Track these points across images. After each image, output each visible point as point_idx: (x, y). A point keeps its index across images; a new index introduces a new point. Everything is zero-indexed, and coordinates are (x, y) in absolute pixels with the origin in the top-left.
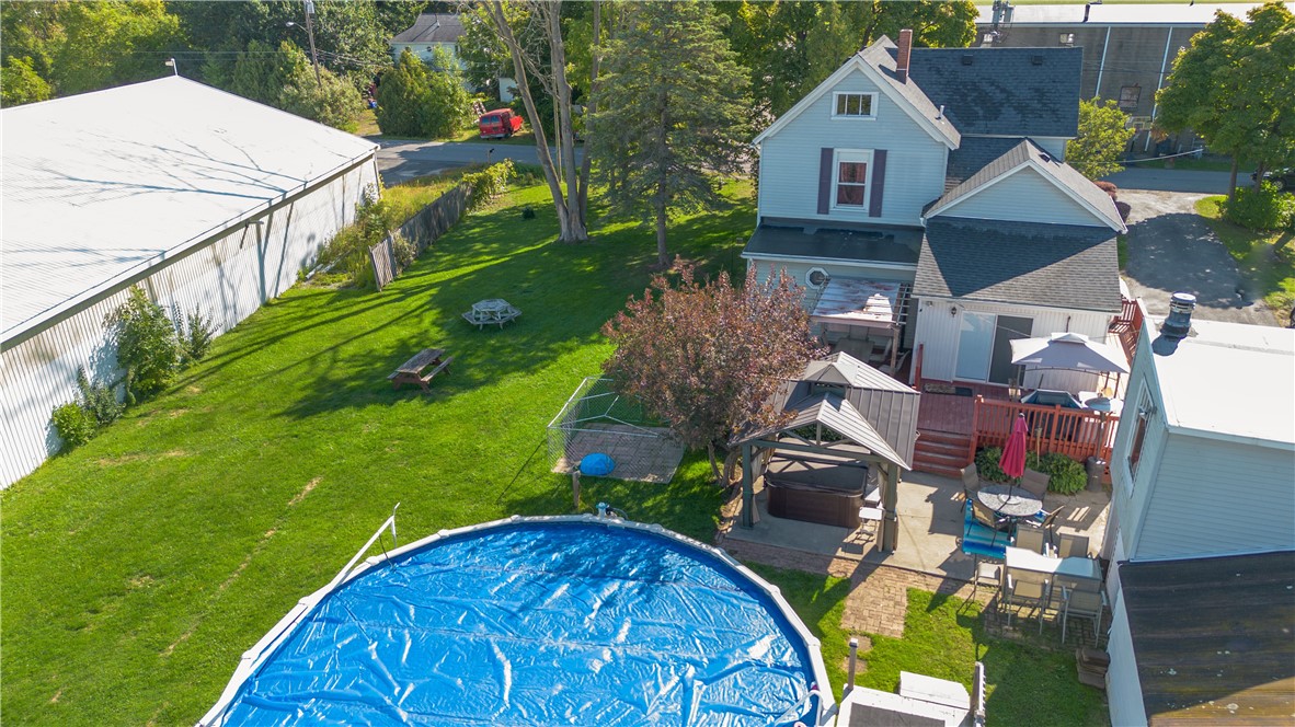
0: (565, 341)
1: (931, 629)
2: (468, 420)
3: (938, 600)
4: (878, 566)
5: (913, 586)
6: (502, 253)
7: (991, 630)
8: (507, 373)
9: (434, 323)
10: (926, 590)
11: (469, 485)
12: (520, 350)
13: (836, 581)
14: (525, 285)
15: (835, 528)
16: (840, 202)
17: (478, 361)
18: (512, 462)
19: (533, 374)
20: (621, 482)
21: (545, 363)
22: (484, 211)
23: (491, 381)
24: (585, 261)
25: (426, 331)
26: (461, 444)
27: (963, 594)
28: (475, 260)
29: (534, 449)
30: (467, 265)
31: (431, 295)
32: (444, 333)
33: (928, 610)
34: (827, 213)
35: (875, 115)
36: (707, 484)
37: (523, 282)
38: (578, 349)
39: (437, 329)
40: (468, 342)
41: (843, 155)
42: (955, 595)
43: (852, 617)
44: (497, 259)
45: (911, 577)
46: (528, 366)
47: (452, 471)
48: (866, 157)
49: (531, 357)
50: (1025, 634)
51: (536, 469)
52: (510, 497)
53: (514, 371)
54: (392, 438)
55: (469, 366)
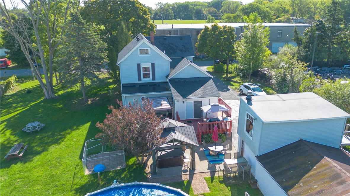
0: (66, 131)
1: (215, 187)
2: (44, 165)
3: (212, 178)
4: (194, 174)
5: (204, 177)
6: (26, 106)
7: (228, 182)
8: (50, 146)
9: (11, 134)
10: (208, 177)
11: (57, 188)
12: (50, 137)
13: (187, 182)
14: (40, 115)
15: (178, 167)
16: (144, 77)
17: (36, 144)
18: (69, 176)
19: (60, 144)
20: (110, 172)
21: (62, 139)
22: (10, 93)
23: (45, 150)
24: (58, 104)
25: (9, 138)
26: (46, 174)
27: (217, 175)
28: (16, 110)
29: (74, 169)
30: (14, 112)
31: (5, 125)
32: (17, 137)
33: (212, 182)
34: (141, 81)
35: (150, 54)
36: (137, 164)
37: (39, 114)
38: (72, 132)
39: (13, 136)
40: (29, 138)
41: (143, 65)
42: (215, 176)
43: (196, 190)
44: (24, 108)
45: (203, 174)
46: (57, 142)
47: (47, 184)
48: (149, 65)
49: (56, 138)
50: (235, 181)
51: (79, 175)
52: (74, 188)
53: (52, 144)
54: (16, 179)
55: (34, 147)
